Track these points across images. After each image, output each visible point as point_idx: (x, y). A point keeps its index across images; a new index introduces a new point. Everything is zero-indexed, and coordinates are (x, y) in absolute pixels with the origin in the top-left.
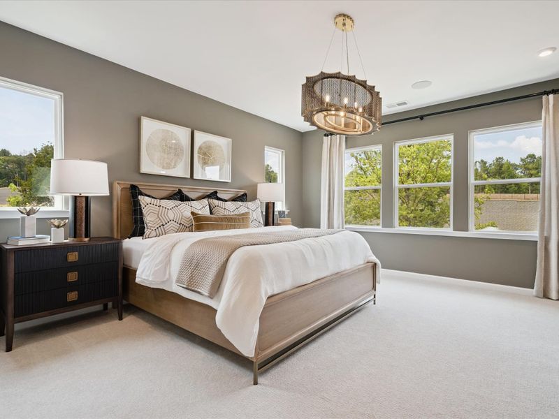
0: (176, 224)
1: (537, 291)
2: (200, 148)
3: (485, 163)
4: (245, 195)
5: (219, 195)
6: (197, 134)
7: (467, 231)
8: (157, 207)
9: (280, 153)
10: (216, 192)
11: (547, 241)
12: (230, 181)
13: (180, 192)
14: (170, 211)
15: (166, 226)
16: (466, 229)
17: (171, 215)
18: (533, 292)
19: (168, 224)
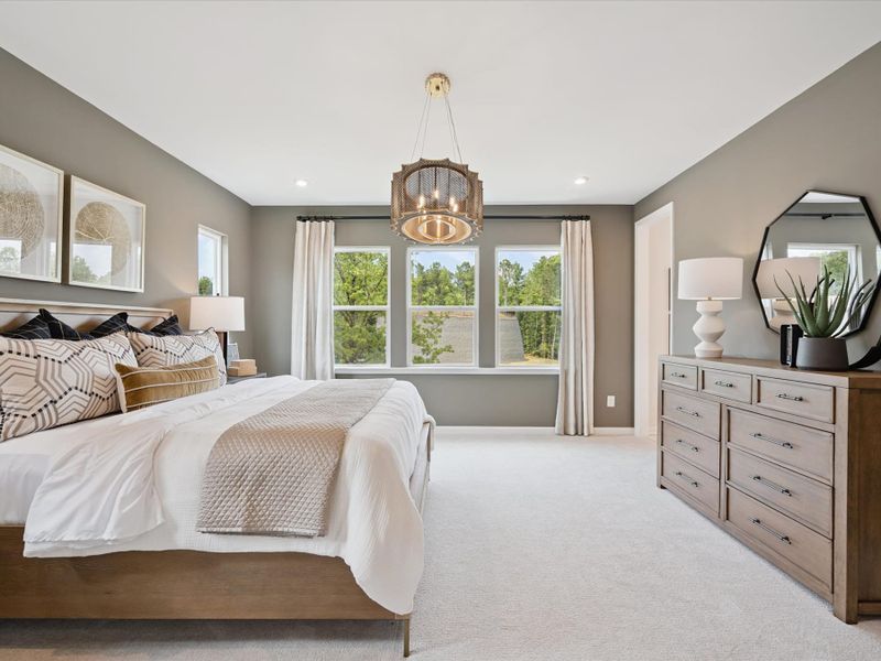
0: (82, 395)
1: (559, 429)
2: (81, 215)
3: (422, 268)
4: (174, 319)
5: (130, 321)
6: (76, 183)
7: (494, 367)
8: (31, 359)
9: (219, 238)
10: (124, 316)
11: (566, 373)
12: (142, 291)
13: (45, 316)
14: (64, 366)
15: (60, 403)
16: (492, 365)
17: (69, 375)
18: (556, 429)
19: (65, 398)
